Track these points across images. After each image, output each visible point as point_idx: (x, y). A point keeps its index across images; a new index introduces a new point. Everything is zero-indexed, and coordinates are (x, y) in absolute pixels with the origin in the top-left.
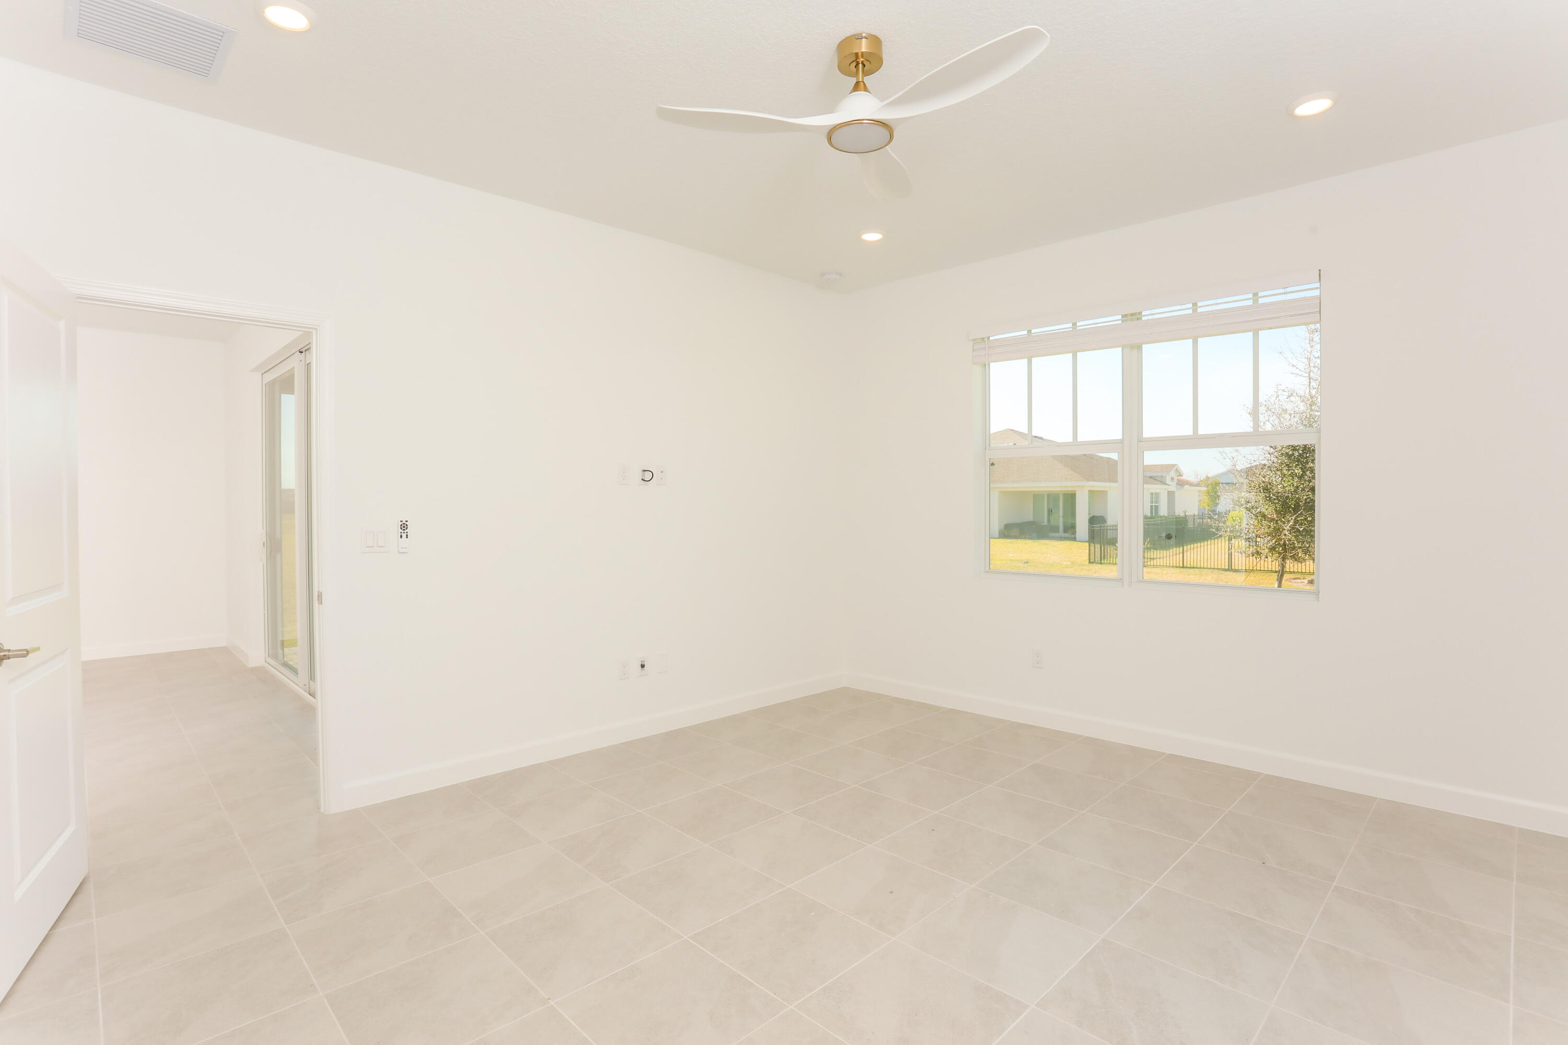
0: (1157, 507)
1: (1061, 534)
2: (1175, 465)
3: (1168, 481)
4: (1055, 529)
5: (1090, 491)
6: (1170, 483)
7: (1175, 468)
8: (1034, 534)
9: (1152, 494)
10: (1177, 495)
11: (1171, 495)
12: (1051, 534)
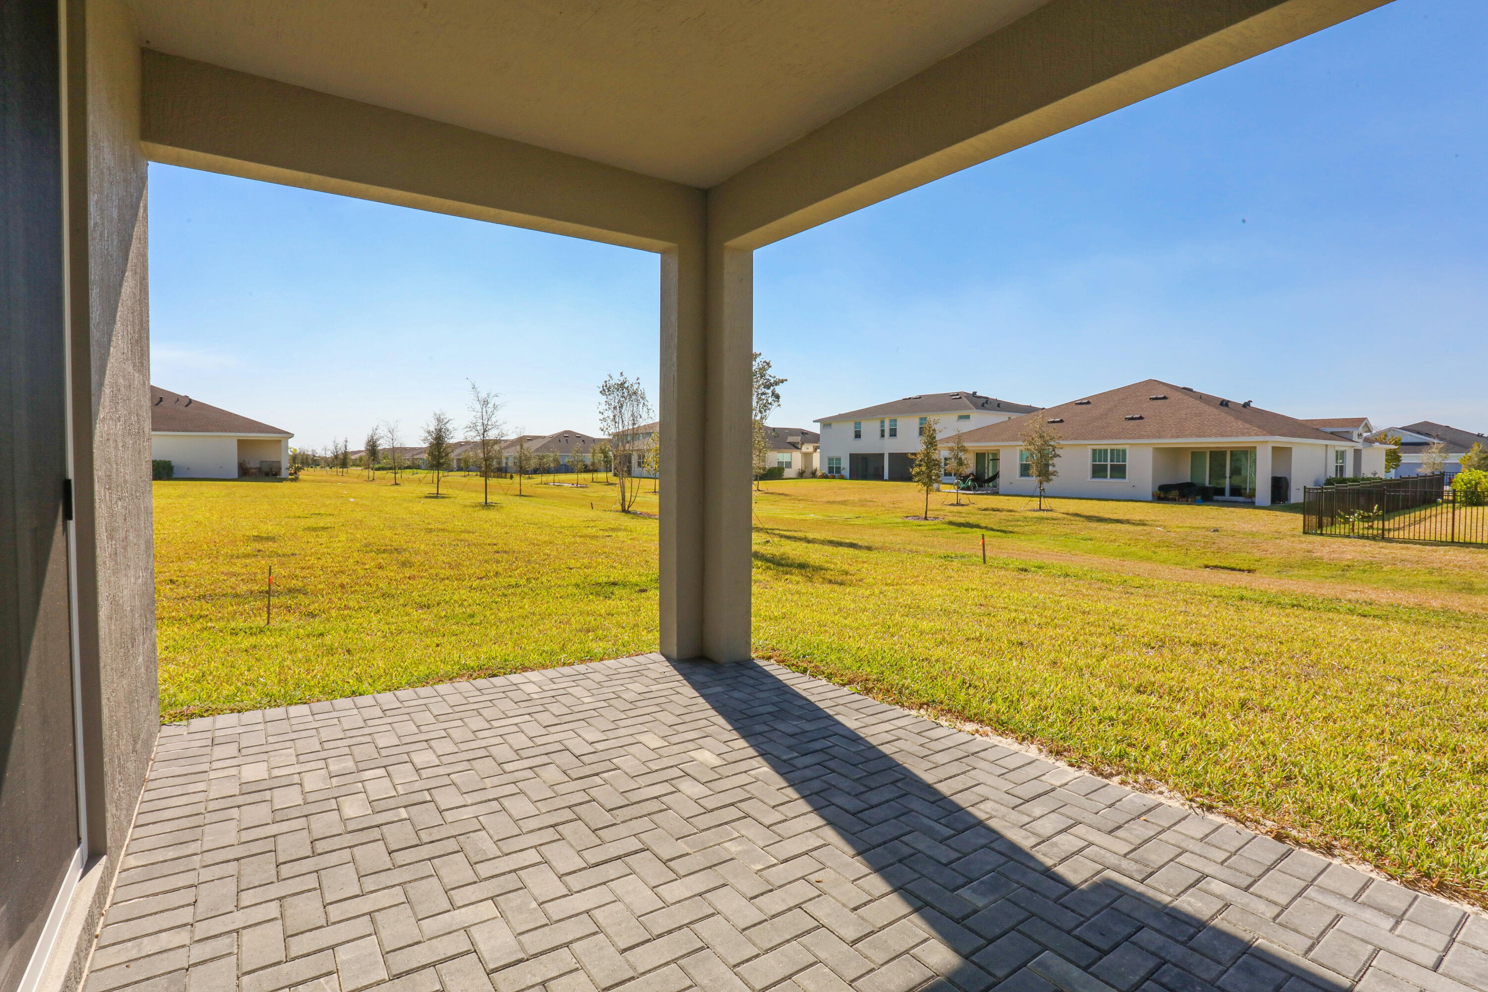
0: (1342, 467)
1: (1227, 496)
2: (1364, 419)
3: (1355, 438)
4: (1221, 491)
5: (1274, 448)
6: (1357, 440)
7: (1364, 423)
8: (1199, 498)
9: (1337, 452)
10: (1363, 453)
11: (1357, 453)
12: (1216, 498)
